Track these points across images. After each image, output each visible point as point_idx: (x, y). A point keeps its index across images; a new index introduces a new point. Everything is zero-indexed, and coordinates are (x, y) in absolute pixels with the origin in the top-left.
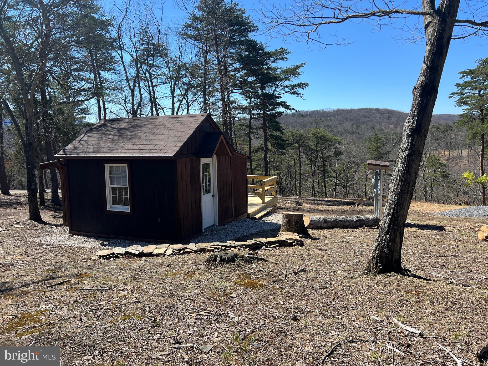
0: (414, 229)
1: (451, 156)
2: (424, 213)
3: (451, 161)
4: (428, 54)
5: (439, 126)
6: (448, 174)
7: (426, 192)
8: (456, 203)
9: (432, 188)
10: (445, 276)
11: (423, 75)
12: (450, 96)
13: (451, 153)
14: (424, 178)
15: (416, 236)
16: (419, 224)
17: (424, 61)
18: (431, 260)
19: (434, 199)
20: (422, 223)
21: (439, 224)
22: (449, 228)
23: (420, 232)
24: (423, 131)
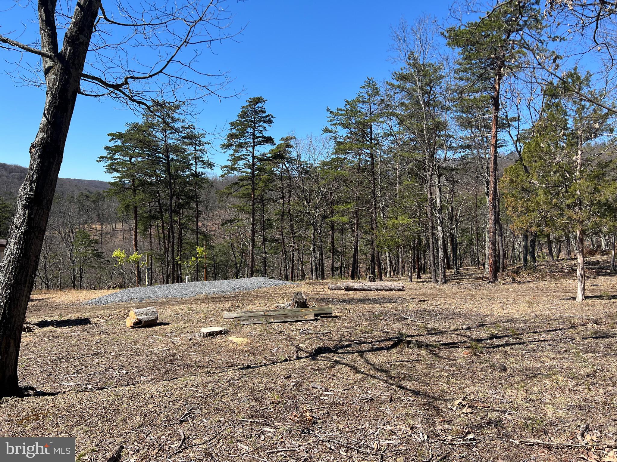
0: (51, 328)
1: (104, 231)
2: (68, 304)
3: (103, 236)
4: (49, 106)
5: (89, 194)
6: (100, 253)
7: (74, 276)
8: (109, 287)
9: (81, 271)
10: (80, 383)
11: (42, 130)
12: (99, 159)
13: (104, 227)
14: (71, 259)
15: (51, 338)
16: (58, 320)
17: (44, 114)
18: (68, 365)
19: (85, 285)
20: (62, 319)
21: (84, 316)
22: (96, 319)
23: (58, 330)
24: (45, 201)
